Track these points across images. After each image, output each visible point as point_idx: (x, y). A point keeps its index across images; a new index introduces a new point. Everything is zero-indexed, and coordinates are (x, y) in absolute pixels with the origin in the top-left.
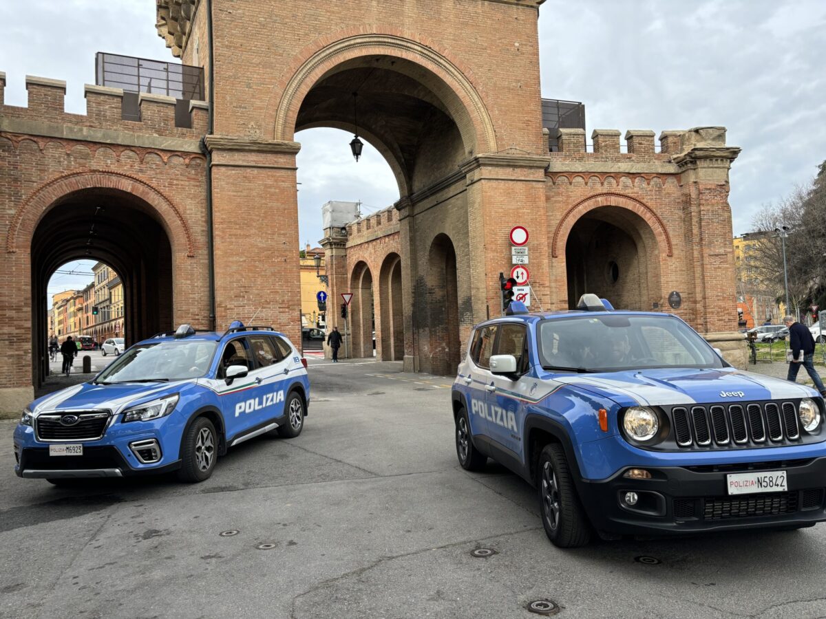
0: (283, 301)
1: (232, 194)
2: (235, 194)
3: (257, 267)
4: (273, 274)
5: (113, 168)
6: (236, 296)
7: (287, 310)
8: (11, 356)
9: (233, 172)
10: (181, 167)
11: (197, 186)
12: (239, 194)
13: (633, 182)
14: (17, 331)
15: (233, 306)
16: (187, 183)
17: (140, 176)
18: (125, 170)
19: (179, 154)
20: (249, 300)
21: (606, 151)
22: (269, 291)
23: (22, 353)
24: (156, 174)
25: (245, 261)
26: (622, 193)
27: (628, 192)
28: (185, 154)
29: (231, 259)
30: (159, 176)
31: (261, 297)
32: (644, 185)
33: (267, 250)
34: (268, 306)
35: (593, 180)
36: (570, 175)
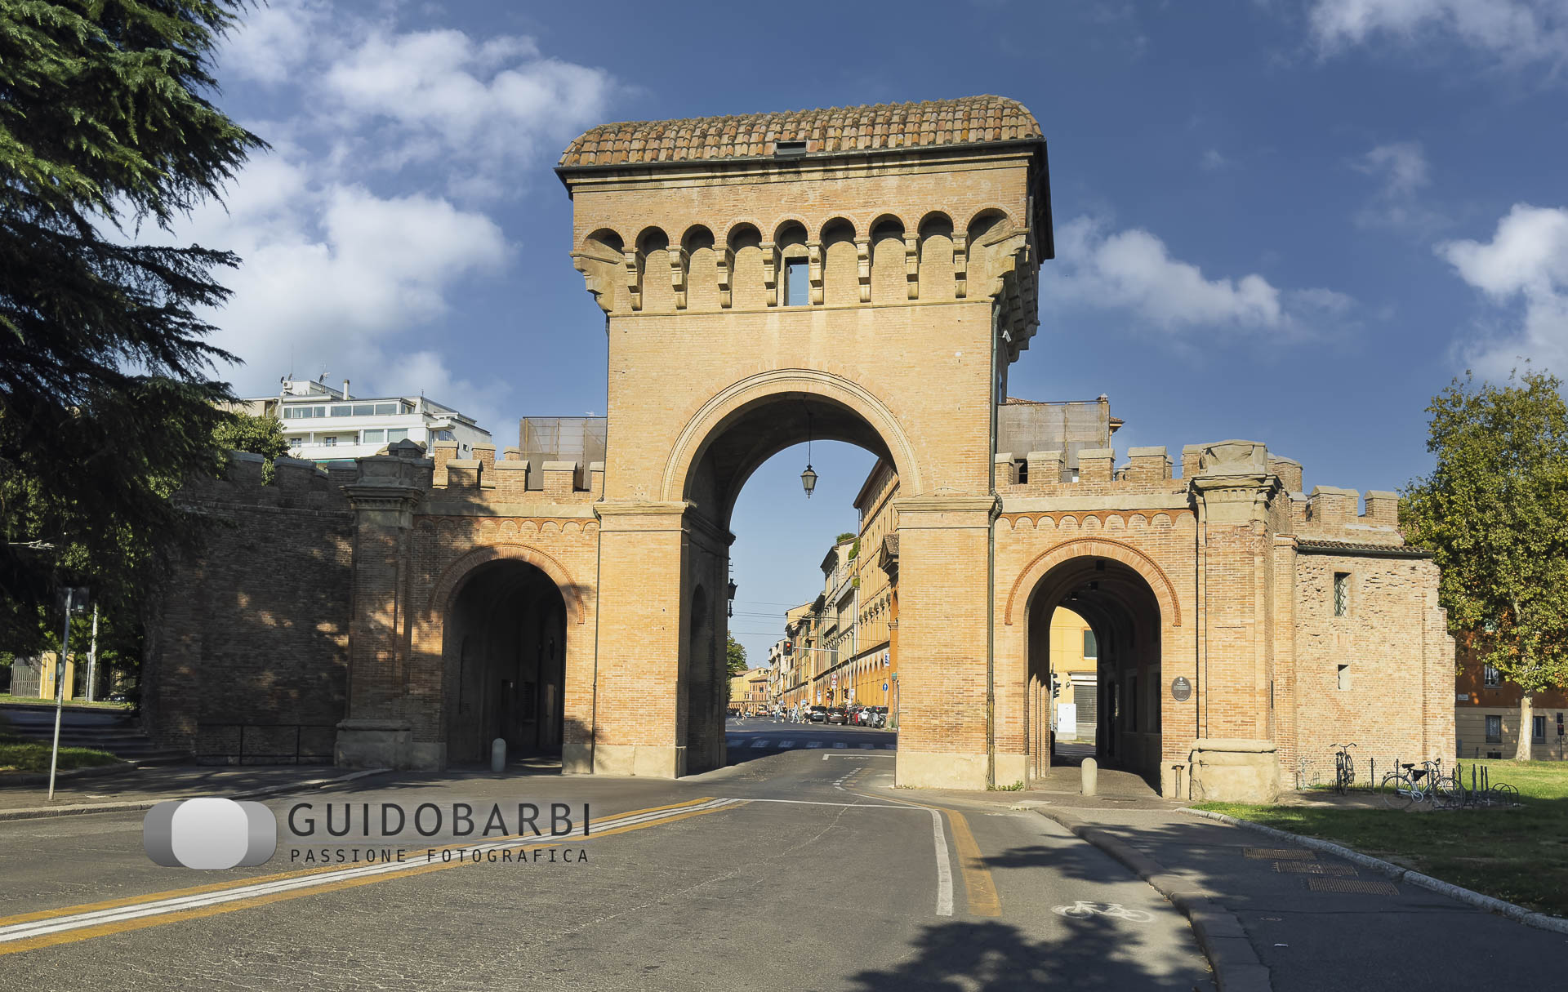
0: (659, 671)
1: (616, 560)
2: (619, 560)
3: (636, 635)
4: (652, 643)
5: (514, 540)
7: (663, 681)
8: (424, 714)
9: (619, 537)
10: (575, 533)
11: (591, 551)
12: (623, 560)
13: (1126, 522)
14: (431, 693)
15: (610, 676)
16: (581, 549)
17: (538, 545)
18: (525, 540)
19: (574, 520)
20: (626, 669)
22: (646, 661)
23: (433, 712)
24: (553, 542)
25: (625, 629)
26: (1107, 537)
27: (1118, 536)
28: (579, 520)
30: (554, 544)
32: (1144, 525)
33: (646, 618)
34: (644, 677)
35: (1066, 521)
36: (1035, 516)
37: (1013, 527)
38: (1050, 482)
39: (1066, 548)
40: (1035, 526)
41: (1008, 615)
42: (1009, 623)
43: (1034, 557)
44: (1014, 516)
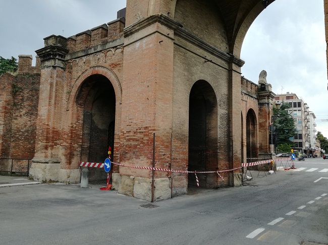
1: (130, 61)
3: (136, 105)
4: (143, 109)
5: (97, 64)
15: (126, 132)
18: (101, 63)
22: (140, 121)
25: (132, 103)
29: (127, 102)
31: (137, 125)
33: (141, 93)
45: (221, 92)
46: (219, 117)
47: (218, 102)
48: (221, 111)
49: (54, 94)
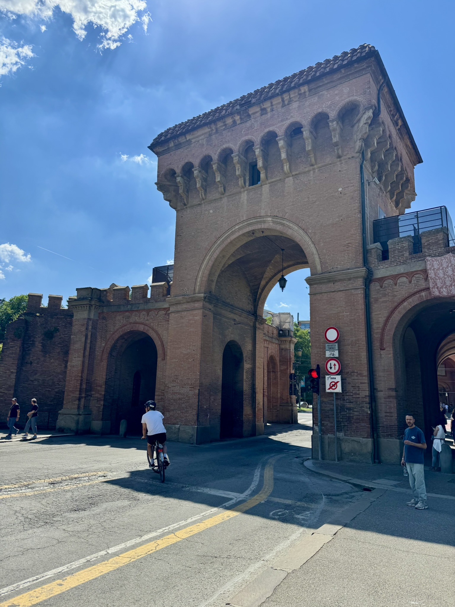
0: (192, 384)
1: (175, 326)
3: (182, 364)
4: (189, 368)
5: (138, 321)
6: (173, 381)
7: (193, 389)
9: (177, 315)
10: (163, 315)
12: (178, 326)
17: (147, 323)
19: (162, 309)
20: (177, 383)
21: (429, 249)
22: (186, 378)
23: (100, 406)
24: (153, 321)
25: (177, 362)
28: (164, 309)
29: (172, 361)
31: (182, 381)
33: (187, 355)
34: (185, 387)
35: (416, 278)
36: (395, 277)
37: (381, 287)
38: (403, 255)
39: (418, 295)
40: (396, 284)
41: (382, 343)
42: (382, 348)
43: (396, 304)
44: (381, 280)
45: (247, 348)
46: (245, 371)
47: (244, 357)
48: (247, 366)
49: (88, 346)
